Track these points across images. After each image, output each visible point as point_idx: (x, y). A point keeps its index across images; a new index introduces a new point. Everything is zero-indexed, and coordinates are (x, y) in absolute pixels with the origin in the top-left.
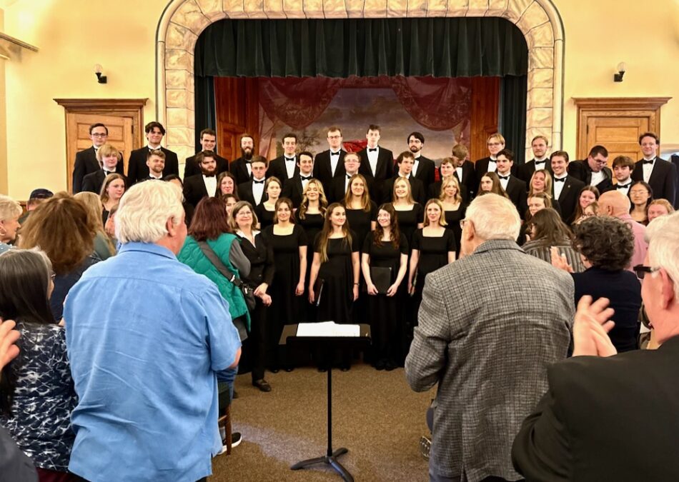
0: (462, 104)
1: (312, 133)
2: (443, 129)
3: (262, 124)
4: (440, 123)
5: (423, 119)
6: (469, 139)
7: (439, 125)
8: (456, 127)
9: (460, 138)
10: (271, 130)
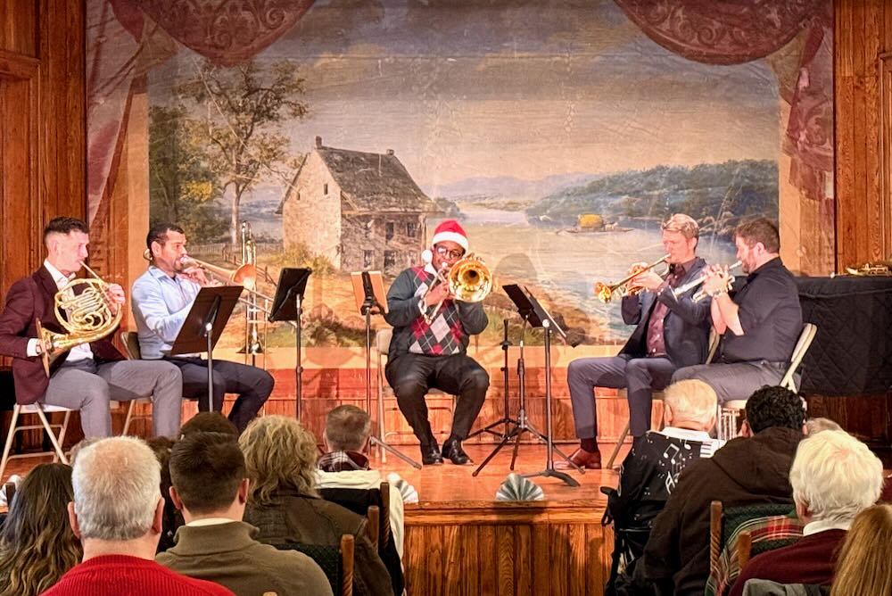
1: (276, 76)
2: (739, 60)
3: (99, 45)
4: (727, 36)
5: (666, 26)
6: (828, 92)
7: (725, 46)
8: (782, 52)
9: (797, 88)
10: (130, 67)
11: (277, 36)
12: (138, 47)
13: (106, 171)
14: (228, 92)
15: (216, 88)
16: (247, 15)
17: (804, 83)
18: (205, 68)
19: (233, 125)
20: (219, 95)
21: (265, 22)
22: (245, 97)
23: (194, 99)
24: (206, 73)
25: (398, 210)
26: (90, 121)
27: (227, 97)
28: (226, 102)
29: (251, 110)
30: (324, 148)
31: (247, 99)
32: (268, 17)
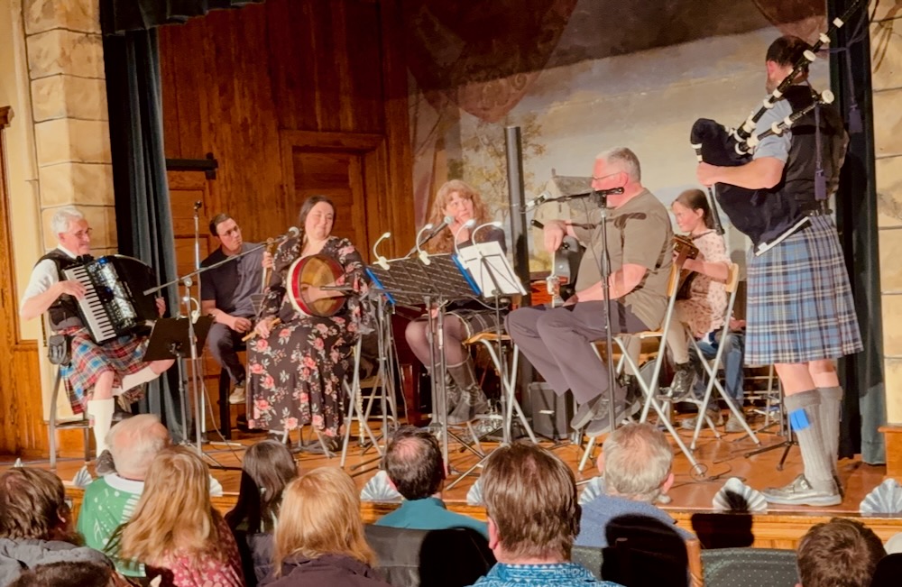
10: (434, 133)
11: (523, 94)
12: (437, 116)
14: (494, 142)
15: (486, 140)
16: (502, 82)
18: (479, 126)
20: (488, 145)
21: (514, 85)
23: (472, 151)
24: (480, 129)
26: (414, 174)
27: (493, 146)
28: (493, 150)
30: (557, 177)
32: (516, 81)
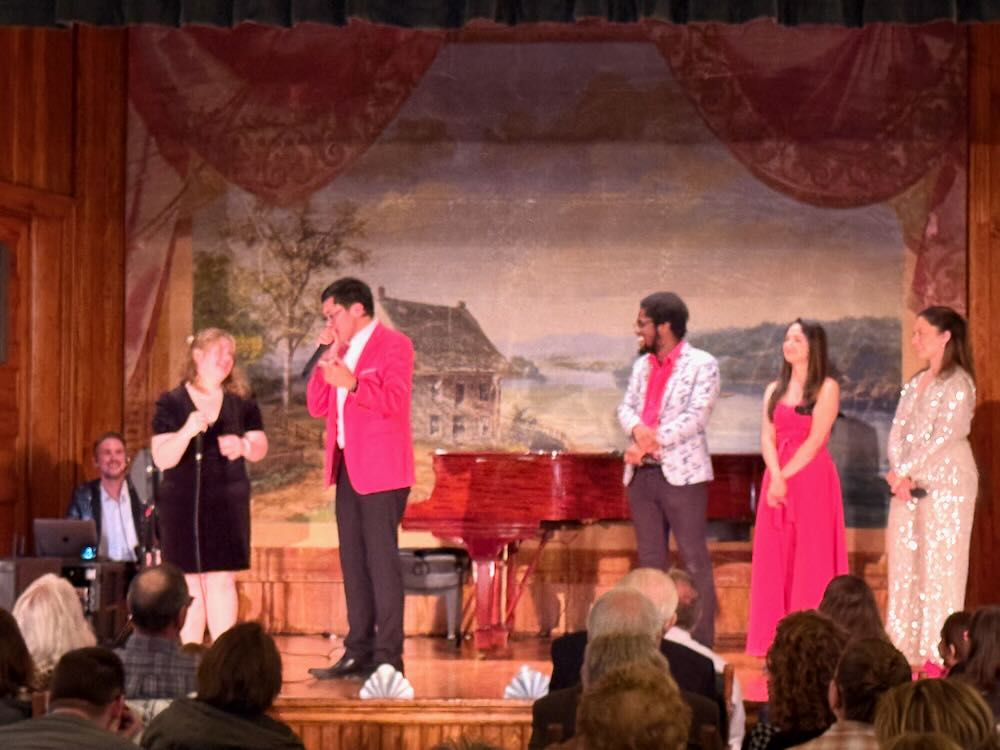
0: (933, 105)
1: (335, 219)
2: (859, 203)
3: (139, 183)
4: (845, 177)
5: (775, 163)
6: (960, 241)
7: (842, 187)
8: (908, 194)
9: (924, 236)
10: (173, 208)
11: (337, 173)
12: (181, 186)
13: (146, 323)
14: (282, 236)
15: (268, 232)
16: (304, 150)
17: (932, 230)
18: (258, 209)
19: (286, 273)
20: (271, 239)
21: (323, 158)
22: (300, 241)
23: (243, 244)
24: (258, 214)
25: (468, 369)
26: (129, 267)
27: (280, 241)
28: (280, 248)
29: (308, 257)
30: (388, 299)
31: (303, 244)
32: (327, 152)
